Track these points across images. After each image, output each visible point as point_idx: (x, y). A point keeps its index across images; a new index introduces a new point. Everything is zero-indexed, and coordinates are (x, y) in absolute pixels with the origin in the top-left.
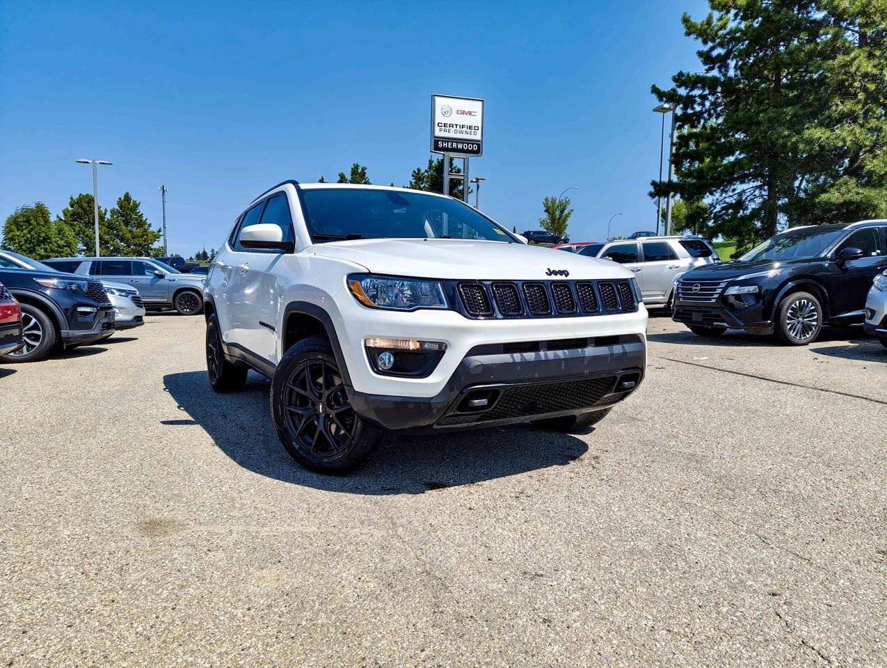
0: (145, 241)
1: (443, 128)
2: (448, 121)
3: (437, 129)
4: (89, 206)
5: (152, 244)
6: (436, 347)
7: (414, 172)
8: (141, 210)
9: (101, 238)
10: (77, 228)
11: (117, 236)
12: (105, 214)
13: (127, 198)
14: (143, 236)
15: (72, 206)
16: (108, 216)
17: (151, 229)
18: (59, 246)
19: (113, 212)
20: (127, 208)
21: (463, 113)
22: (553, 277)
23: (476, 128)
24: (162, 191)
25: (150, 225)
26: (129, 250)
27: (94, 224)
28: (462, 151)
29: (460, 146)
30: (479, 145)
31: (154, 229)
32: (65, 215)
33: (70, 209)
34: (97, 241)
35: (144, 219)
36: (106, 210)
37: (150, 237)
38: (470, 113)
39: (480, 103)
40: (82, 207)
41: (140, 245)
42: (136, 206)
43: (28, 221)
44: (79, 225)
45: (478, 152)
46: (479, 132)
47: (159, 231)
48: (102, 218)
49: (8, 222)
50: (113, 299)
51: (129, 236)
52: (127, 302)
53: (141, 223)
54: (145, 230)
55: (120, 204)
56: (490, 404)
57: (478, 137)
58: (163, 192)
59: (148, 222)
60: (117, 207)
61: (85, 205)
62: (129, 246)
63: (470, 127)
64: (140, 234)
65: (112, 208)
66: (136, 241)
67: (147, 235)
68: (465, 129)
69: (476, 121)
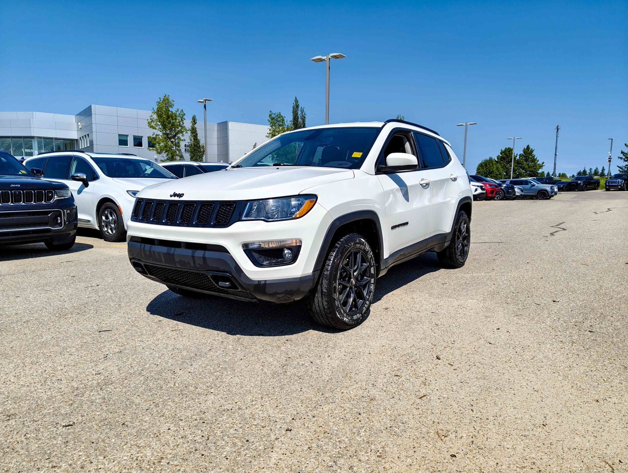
0: (535, 169)
4: (510, 154)
5: (538, 170)
8: (534, 153)
9: (513, 168)
10: (503, 165)
11: (521, 167)
12: (516, 156)
13: (528, 147)
14: (534, 167)
15: (501, 154)
16: (518, 158)
17: (539, 163)
18: (497, 175)
19: (520, 155)
20: (528, 152)
24: (556, 130)
25: (538, 161)
26: (526, 174)
27: (511, 162)
31: (540, 162)
32: (498, 158)
33: (500, 155)
34: (512, 170)
35: (535, 157)
36: (517, 155)
37: (538, 167)
40: (506, 154)
41: (532, 171)
42: (532, 151)
43: (486, 165)
44: (504, 163)
47: (543, 164)
48: (515, 158)
49: (479, 166)
50: (516, 190)
51: (527, 167)
52: (519, 191)
53: (534, 160)
54: (535, 164)
55: (524, 151)
58: (558, 130)
59: (538, 159)
60: (522, 153)
61: (507, 153)
62: (526, 172)
64: (533, 166)
65: (520, 153)
66: (530, 169)
67: (536, 166)
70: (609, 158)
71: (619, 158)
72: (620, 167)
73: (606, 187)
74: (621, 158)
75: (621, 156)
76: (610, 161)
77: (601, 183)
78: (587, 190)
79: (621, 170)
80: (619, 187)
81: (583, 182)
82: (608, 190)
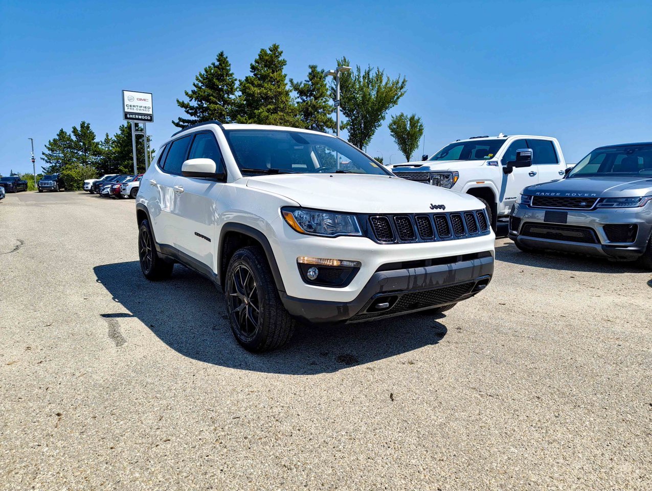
1: (129, 107)
2: (132, 104)
3: (126, 108)
6: (352, 265)
7: (120, 127)
21: (141, 100)
22: (435, 211)
23: (149, 108)
28: (141, 119)
29: (140, 117)
30: (151, 117)
38: (145, 100)
39: (151, 95)
45: (151, 120)
46: (151, 110)
56: (390, 306)
57: (150, 112)
63: (145, 107)
68: (142, 108)
69: (149, 104)
70: (32, 159)
71: (42, 158)
72: (44, 169)
73: (39, 189)
74: (44, 159)
75: (44, 157)
76: (34, 162)
77: (29, 184)
78: (18, 192)
79: (45, 171)
80: (53, 188)
81: (12, 183)
82: (41, 191)
